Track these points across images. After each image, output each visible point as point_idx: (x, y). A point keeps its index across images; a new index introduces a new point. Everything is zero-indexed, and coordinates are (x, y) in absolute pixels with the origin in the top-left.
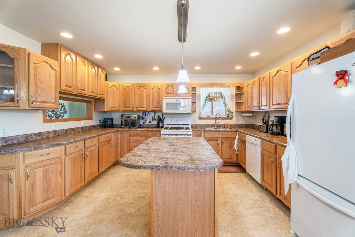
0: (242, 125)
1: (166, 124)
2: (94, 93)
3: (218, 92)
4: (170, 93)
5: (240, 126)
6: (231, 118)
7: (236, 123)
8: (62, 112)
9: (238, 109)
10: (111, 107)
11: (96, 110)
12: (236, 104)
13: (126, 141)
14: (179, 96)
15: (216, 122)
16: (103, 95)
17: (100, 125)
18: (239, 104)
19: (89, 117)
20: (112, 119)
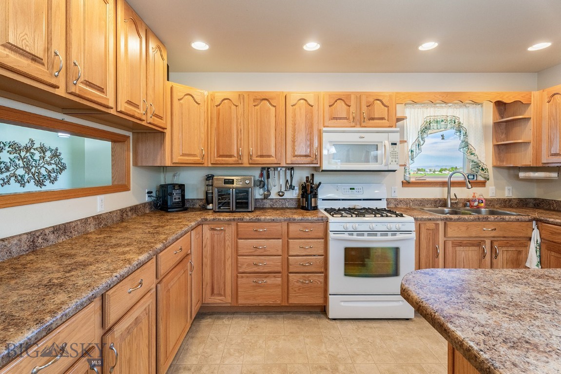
0: (510, 200)
1: (323, 200)
2: (137, 106)
3: (449, 119)
4: (340, 118)
5: (507, 203)
6: (483, 184)
7: (494, 195)
8: (53, 169)
9: (501, 161)
10: (184, 155)
11: (140, 164)
12: (496, 147)
13: (229, 252)
14: (365, 127)
15: (449, 192)
16: (161, 118)
17: (150, 203)
18: (502, 149)
19: (120, 183)
20: (182, 187)
